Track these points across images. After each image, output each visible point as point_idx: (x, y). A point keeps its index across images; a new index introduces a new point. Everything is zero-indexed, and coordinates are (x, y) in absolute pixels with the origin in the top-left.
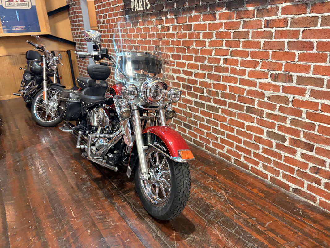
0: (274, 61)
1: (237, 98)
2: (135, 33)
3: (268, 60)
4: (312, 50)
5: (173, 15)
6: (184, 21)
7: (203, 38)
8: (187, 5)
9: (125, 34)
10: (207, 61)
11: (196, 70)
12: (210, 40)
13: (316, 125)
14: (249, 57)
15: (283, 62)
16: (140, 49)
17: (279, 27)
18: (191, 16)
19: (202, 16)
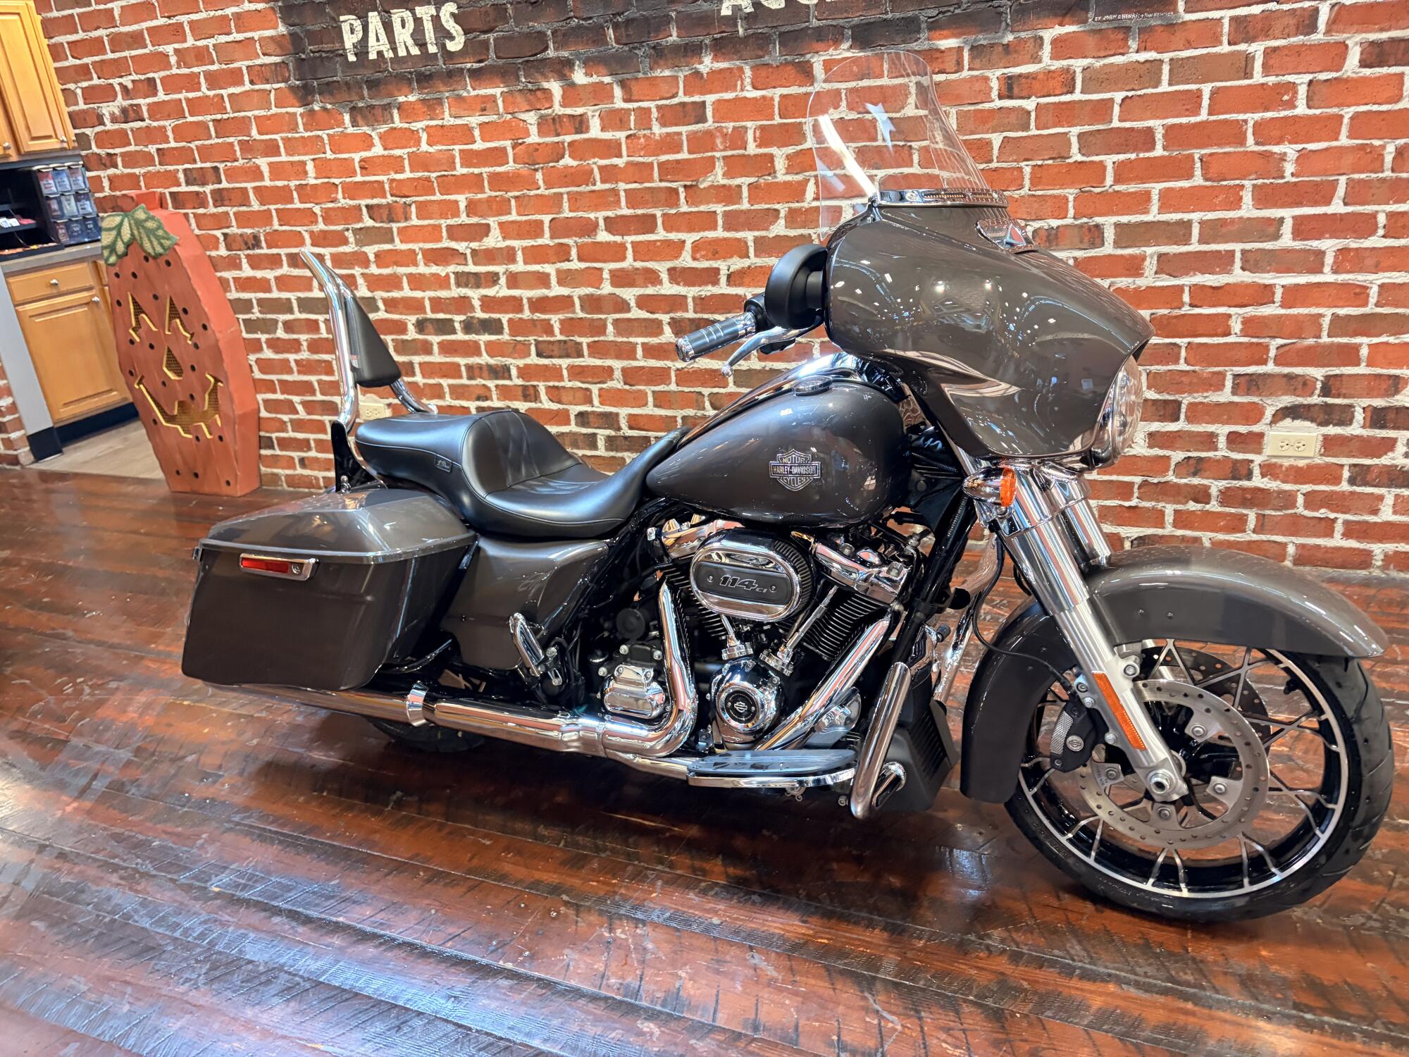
0: (1039, 193)
2: (378, 150)
3: (1022, 192)
4: (1152, 146)
5: (602, 69)
6: (664, 90)
7: (759, 146)
8: (675, 33)
9: (304, 163)
11: (736, 259)
12: (790, 150)
13: (1180, 347)
15: (1071, 193)
16: (414, 216)
17: (1049, 95)
18: (697, 74)
19: (748, 72)
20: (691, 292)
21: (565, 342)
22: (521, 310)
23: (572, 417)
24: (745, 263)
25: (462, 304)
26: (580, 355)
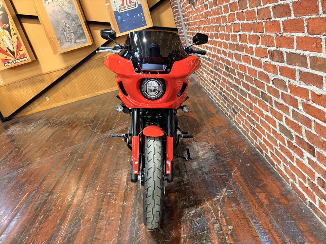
0: (268, 34)
1: (254, 81)
3: (264, 33)
7: (224, 13)
10: (231, 39)
11: (227, 49)
13: (311, 121)
14: (252, 31)
15: (274, 35)
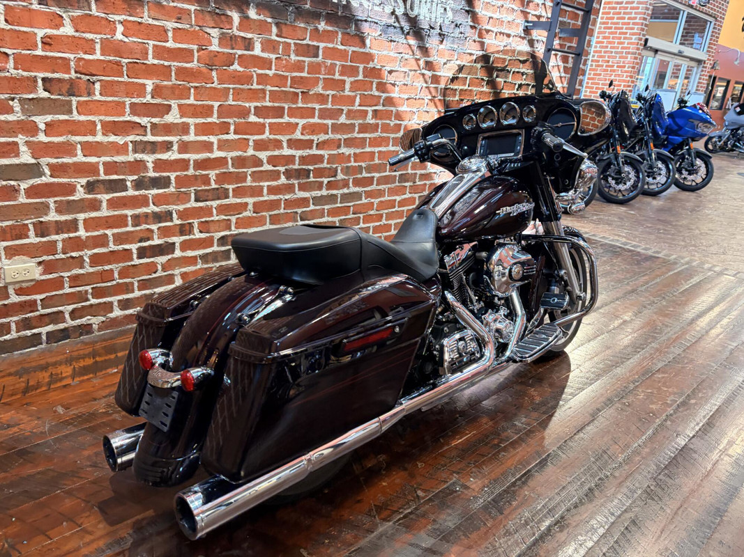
5: (266, 12)
6: (300, 34)
7: (340, 75)
8: (309, 3)
10: (344, 116)
11: (322, 135)
12: (352, 79)
18: (317, 29)
19: (340, 35)
20: (298, 153)
21: (217, 189)
22: (187, 169)
23: (216, 241)
24: (326, 137)
25: (139, 166)
26: (227, 197)
